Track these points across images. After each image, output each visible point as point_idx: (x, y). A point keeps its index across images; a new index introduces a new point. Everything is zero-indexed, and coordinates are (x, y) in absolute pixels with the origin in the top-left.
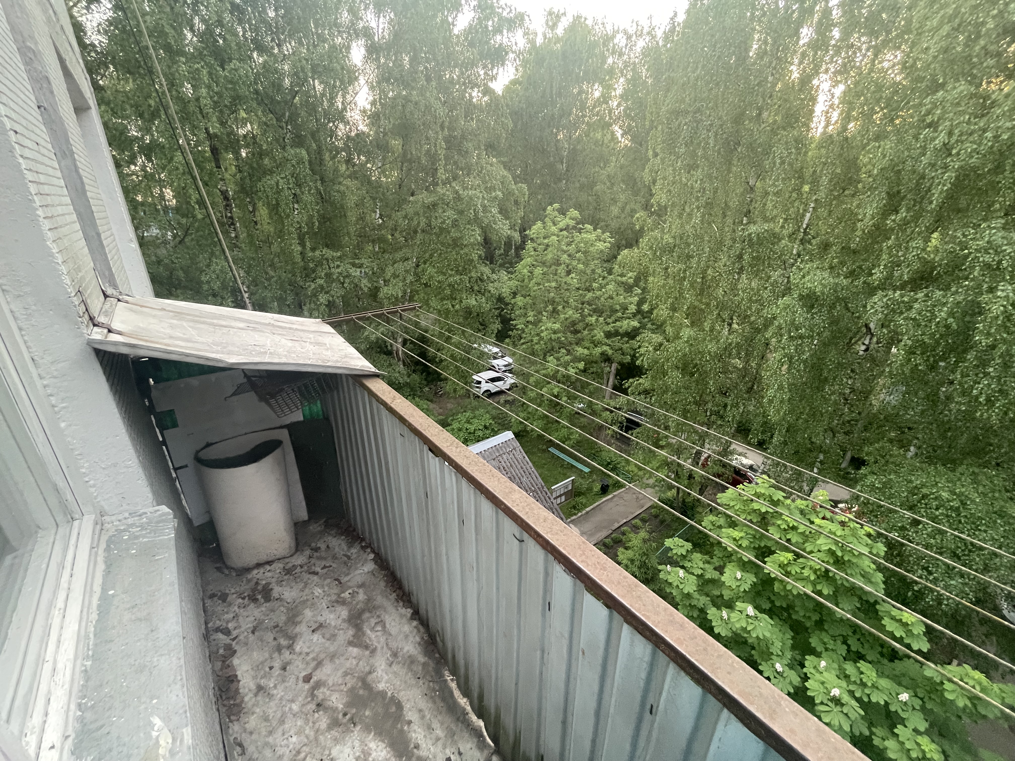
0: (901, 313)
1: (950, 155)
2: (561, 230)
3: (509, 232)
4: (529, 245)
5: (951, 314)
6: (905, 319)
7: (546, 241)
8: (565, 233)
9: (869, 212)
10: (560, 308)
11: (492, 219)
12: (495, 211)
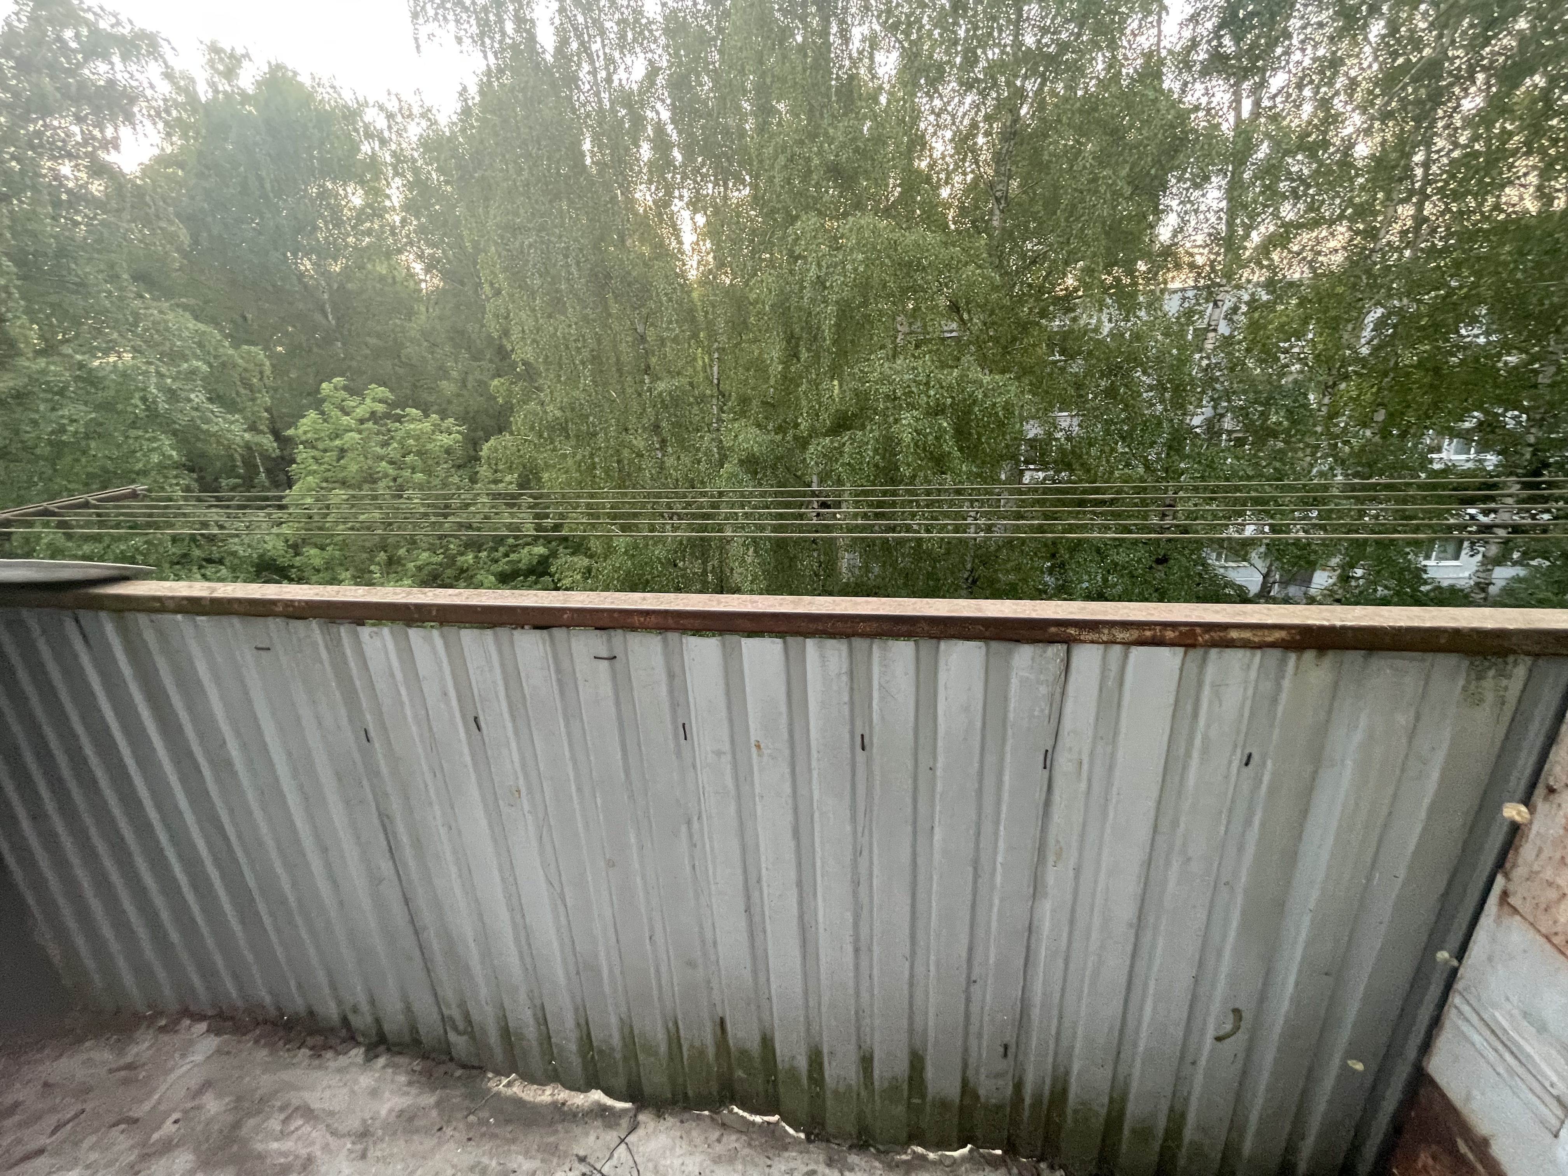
0: (837, 460)
1: (825, 288)
2: (362, 421)
3: (247, 436)
4: (302, 454)
5: (876, 450)
6: (842, 465)
7: (337, 442)
8: (370, 425)
9: (775, 354)
10: (402, 552)
11: (195, 414)
12: (198, 397)
